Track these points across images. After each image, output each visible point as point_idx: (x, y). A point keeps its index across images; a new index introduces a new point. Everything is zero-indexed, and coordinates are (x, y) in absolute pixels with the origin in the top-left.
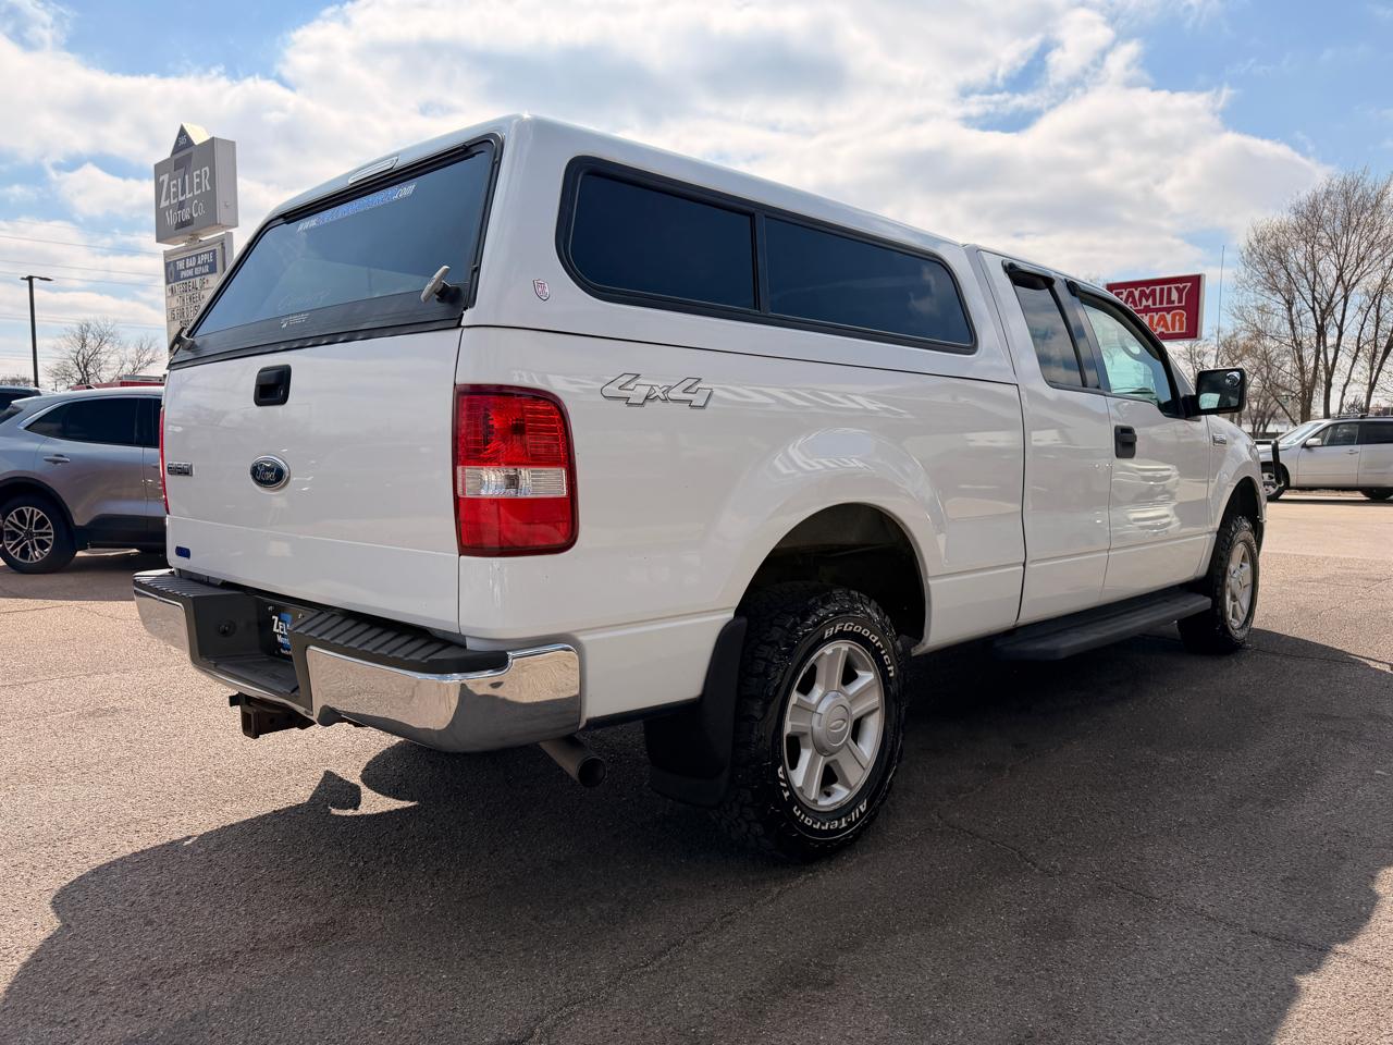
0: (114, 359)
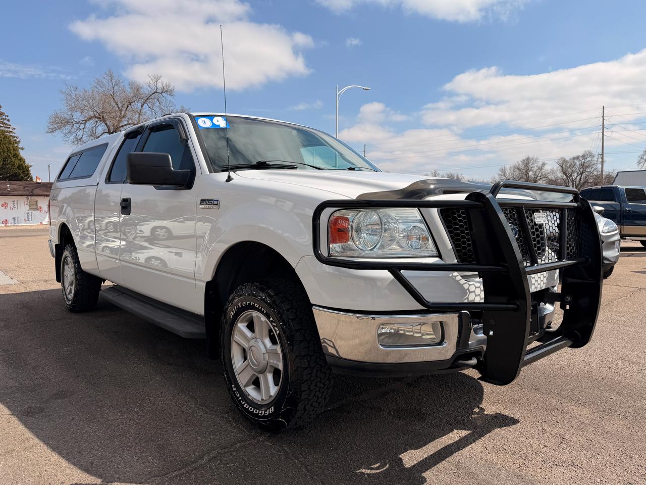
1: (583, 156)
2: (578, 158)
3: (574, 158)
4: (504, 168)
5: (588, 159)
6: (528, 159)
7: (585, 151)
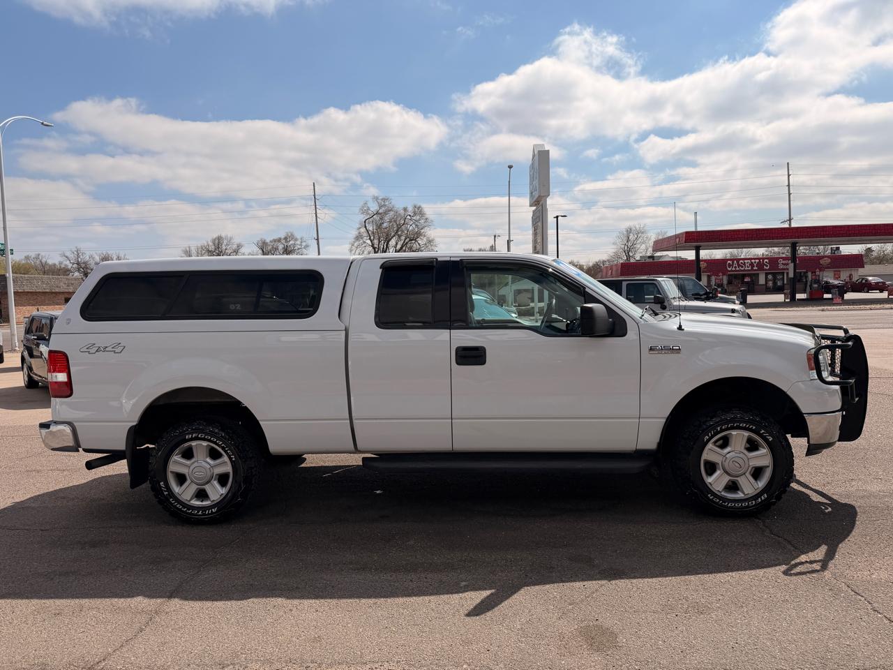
0: (643, 247)
1: (286, 239)
2: (279, 240)
3: (275, 241)
4: (188, 249)
5: (291, 242)
6: (219, 238)
7: (287, 233)
